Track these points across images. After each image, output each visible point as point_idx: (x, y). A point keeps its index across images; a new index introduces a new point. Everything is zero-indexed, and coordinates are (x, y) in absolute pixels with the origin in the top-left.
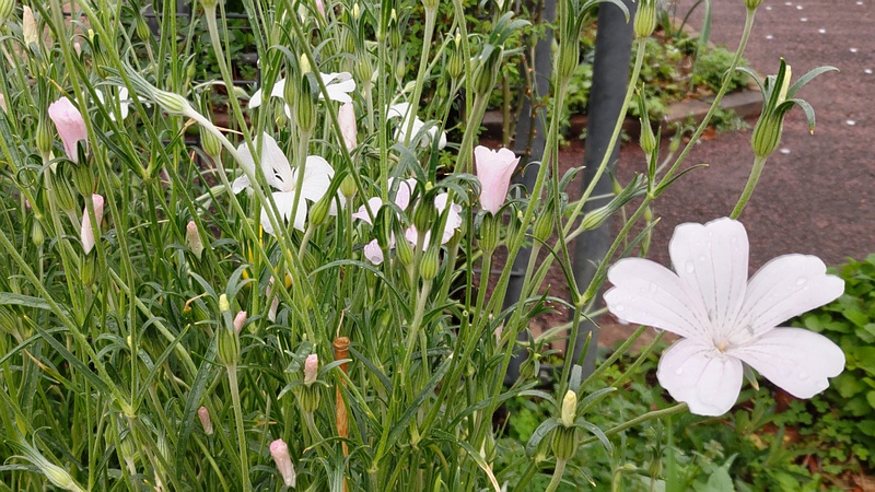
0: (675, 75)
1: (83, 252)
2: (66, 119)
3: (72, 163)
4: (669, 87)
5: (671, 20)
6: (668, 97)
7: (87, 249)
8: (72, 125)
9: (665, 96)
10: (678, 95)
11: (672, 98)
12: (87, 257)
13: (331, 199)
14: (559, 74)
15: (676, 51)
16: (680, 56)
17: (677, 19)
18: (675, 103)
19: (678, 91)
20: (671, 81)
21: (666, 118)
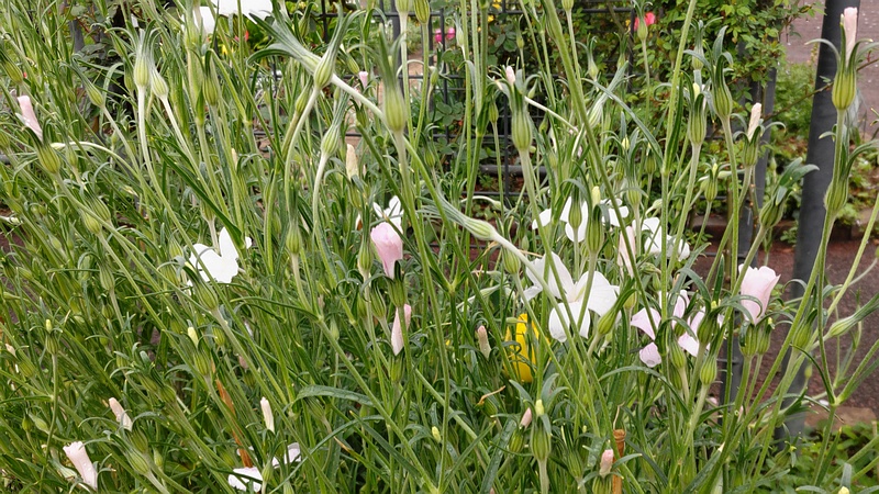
0: (866, 184)
1: (393, 353)
2: (387, 242)
3: (388, 279)
4: (860, 195)
5: (861, 135)
6: (860, 203)
7: (397, 351)
8: (391, 247)
9: (858, 202)
10: (869, 202)
11: (864, 205)
12: (396, 358)
13: (617, 312)
14: (830, 208)
15: (866, 163)
16: (871, 168)
17: (866, 135)
18: (866, 209)
19: (869, 198)
20: (862, 190)
21: (858, 222)
